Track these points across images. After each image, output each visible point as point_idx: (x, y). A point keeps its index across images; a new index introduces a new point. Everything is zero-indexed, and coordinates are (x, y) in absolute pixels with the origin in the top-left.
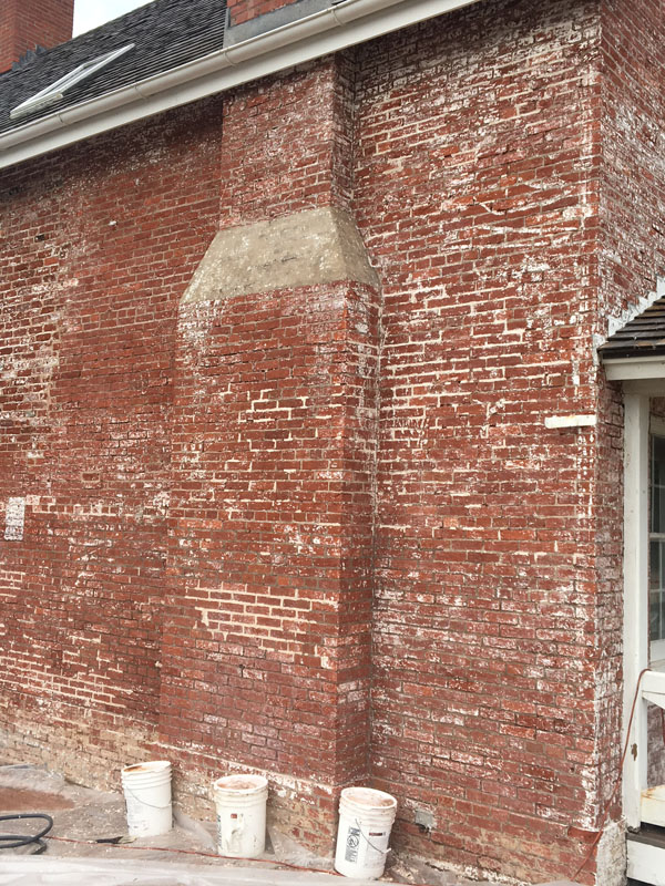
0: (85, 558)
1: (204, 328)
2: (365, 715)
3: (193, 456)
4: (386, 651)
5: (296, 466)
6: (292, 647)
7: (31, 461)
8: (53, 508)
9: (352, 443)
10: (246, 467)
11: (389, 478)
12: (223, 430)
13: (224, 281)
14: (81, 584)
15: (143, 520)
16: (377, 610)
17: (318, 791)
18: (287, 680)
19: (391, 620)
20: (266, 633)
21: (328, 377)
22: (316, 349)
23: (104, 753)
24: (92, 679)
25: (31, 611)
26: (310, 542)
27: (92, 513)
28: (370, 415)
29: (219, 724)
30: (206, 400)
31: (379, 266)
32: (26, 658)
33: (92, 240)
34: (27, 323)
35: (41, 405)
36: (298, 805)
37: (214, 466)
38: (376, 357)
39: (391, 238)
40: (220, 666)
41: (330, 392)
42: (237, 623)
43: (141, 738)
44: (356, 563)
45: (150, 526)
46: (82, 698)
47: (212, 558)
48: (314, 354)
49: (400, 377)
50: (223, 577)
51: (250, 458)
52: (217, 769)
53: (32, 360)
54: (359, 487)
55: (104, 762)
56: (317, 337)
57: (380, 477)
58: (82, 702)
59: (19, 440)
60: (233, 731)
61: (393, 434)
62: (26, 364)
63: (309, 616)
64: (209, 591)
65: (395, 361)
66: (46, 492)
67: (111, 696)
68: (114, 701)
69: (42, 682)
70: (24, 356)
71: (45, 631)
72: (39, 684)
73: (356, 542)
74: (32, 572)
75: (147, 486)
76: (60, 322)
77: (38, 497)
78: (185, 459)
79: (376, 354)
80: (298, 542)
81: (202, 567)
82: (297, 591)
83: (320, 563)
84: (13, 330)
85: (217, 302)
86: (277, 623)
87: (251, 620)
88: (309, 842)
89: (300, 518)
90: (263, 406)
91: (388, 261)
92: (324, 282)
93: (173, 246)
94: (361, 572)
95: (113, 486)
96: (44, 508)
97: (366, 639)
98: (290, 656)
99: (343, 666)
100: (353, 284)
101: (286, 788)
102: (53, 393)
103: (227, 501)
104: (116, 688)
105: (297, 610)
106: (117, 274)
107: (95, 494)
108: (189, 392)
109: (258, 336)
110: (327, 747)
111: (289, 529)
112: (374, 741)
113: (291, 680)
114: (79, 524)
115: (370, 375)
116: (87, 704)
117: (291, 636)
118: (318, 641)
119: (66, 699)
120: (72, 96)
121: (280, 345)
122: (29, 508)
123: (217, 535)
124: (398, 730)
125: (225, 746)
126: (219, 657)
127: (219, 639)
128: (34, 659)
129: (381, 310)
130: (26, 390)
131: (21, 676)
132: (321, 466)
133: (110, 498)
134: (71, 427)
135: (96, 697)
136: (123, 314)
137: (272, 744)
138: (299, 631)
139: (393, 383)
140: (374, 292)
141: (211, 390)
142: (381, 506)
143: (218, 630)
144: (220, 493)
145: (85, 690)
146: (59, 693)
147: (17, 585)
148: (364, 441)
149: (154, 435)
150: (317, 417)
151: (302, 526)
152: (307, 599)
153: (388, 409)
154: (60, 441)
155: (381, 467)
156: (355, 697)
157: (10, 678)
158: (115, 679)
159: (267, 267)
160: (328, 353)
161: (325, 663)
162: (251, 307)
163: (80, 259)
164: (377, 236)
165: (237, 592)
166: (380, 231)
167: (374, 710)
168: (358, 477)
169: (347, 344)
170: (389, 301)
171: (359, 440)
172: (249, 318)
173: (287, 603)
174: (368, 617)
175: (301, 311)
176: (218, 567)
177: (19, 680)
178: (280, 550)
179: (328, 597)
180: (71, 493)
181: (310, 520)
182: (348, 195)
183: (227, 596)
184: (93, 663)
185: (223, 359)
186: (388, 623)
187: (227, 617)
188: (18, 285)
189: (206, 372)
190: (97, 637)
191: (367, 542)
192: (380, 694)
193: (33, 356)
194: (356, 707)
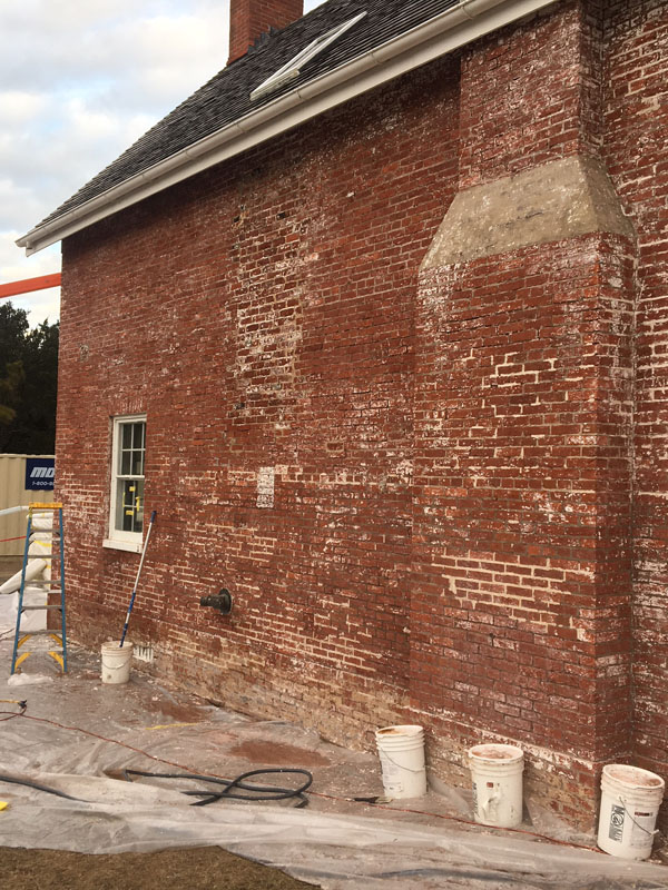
0: (332, 525)
1: (444, 294)
2: (625, 690)
3: (435, 424)
4: (650, 626)
5: (545, 431)
6: (545, 617)
7: (279, 432)
8: (300, 477)
9: (607, 406)
10: (491, 434)
11: (648, 441)
12: (466, 396)
13: (464, 243)
14: (329, 550)
15: (386, 489)
16: (637, 582)
17: (577, 765)
18: (541, 651)
19: (654, 592)
20: (517, 602)
21: (578, 337)
22: (564, 308)
23: (356, 714)
24: (342, 642)
25: (283, 575)
26: (562, 510)
27: (337, 482)
28: (626, 375)
29: (471, 692)
30: (448, 367)
31: (633, 214)
32: (280, 620)
33: (330, 214)
34: (271, 299)
35: (286, 378)
36: (556, 779)
37: (458, 434)
38: (631, 313)
39: (648, 183)
40: (470, 635)
41: (581, 353)
42: (486, 592)
43: (392, 701)
44: (612, 532)
45: (393, 495)
46: (334, 660)
47: (457, 526)
48: (563, 313)
49: (660, 333)
50: (470, 546)
51: (495, 424)
52: (470, 737)
53: (277, 335)
54: (614, 452)
55: (356, 723)
56: (565, 295)
57: (638, 441)
58: (334, 664)
59: (267, 412)
60: (485, 700)
61: (652, 395)
62: (272, 339)
63: (562, 587)
64: (456, 559)
65: (653, 316)
66: (293, 462)
67: (362, 659)
68: (364, 664)
69: (295, 643)
70: (270, 332)
71: (296, 594)
72: (292, 645)
73: (612, 510)
74: (283, 539)
75: (389, 454)
76: (302, 297)
77: (286, 467)
78: (428, 427)
79: (631, 310)
80: (548, 509)
81: (447, 535)
82: (548, 561)
83: (572, 532)
84: (259, 307)
85: (458, 266)
86: (528, 593)
87: (500, 589)
88: (569, 817)
89: (550, 485)
90: (508, 370)
91: (643, 208)
92: (572, 236)
93: (411, 212)
94: (618, 542)
95: (357, 455)
96: (292, 477)
97: (625, 611)
98: (542, 627)
99: (600, 640)
100: (605, 236)
101: (543, 760)
102: (297, 366)
103: (472, 468)
104: (365, 652)
105: (549, 580)
106: (355, 245)
107: (339, 463)
108: (430, 359)
109: (501, 298)
110: (586, 721)
111: (538, 496)
112: (638, 717)
113: (545, 652)
114: (325, 492)
115: (625, 332)
116: (339, 666)
117: (543, 607)
118: (574, 613)
119: (319, 660)
120: (308, 72)
121: (524, 306)
122: (278, 477)
123: (462, 503)
124: (663, 708)
125: (478, 714)
126: (468, 625)
127: (468, 608)
128: (287, 621)
129: (636, 262)
130: (272, 364)
131: (276, 637)
132: (573, 430)
133: (354, 467)
134: (315, 399)
135: (347, 659)
136: (361, 285)
137: (526, 715)
138: (552, 602)
139: (651, 339)
140: (628, 243)
141: (453, 356)
142: (639, 471)
143: (466, 599)
144: (464, 461)
145: (336, 652)
146: (312, 654)
147: (269, 550)
148: (619, 403)
149: (395, 404)
150: (567, 380)
151: (552, 494)
152: (560, 569)
153: (646, 367)
154: (305, 413)
155: (638, 430)
156: (615, 671)
157: (266, 638)
158: (364, 643)
159: (510, 225)
160: (578, 312)
161: (581, 635)
162: (493, 269)
163: (319, 233)
164: (631, 182)
165: (485, 561)
166: (634, 176)
167: (635, 686)
168: (613, 441)
169: (600, 300)
170: (644, 250)
171: (613, 402)
172: (491, 280)
173: (538, 573)
174: (627, 589)
175: (547, 269)
176: (465, 535)
177: (274, 640)
178: (528, 519)
179: (583, 567)
180: (318, 463)
181: (561, 487)
182: (597, 141)
183: (475, 565)
184: (342, 627)
185: (465, 323)
186: (651, 595)
187: (475, 586)
188: (262, 263)
189: (447, 338)
190: (346, 601)
191: (624, 510)
192: (643, 669)
193: (278, 331)
194: (617, 682)
